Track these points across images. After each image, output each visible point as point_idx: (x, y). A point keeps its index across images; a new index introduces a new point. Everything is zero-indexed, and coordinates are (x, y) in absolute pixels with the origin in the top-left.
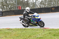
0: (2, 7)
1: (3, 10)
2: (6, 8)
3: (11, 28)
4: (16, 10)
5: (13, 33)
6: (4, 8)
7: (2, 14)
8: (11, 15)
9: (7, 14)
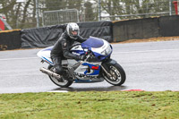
0: (109, 4)
1: (114, 18)
2: (128, 8)
3: (148, 88)
4: (168, 16)
5: (155, 109)
6: (120, 8)
7: (111, 33)
8: (147, 38)
9: (131, 32)
